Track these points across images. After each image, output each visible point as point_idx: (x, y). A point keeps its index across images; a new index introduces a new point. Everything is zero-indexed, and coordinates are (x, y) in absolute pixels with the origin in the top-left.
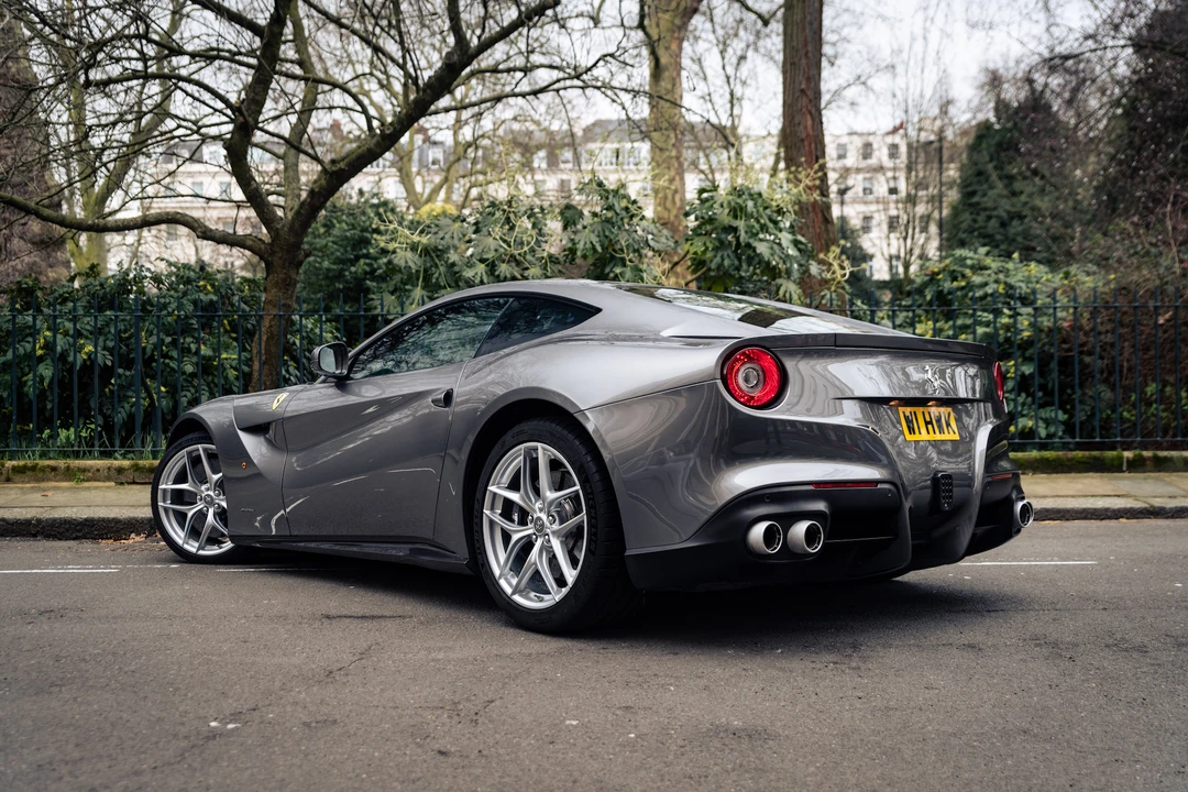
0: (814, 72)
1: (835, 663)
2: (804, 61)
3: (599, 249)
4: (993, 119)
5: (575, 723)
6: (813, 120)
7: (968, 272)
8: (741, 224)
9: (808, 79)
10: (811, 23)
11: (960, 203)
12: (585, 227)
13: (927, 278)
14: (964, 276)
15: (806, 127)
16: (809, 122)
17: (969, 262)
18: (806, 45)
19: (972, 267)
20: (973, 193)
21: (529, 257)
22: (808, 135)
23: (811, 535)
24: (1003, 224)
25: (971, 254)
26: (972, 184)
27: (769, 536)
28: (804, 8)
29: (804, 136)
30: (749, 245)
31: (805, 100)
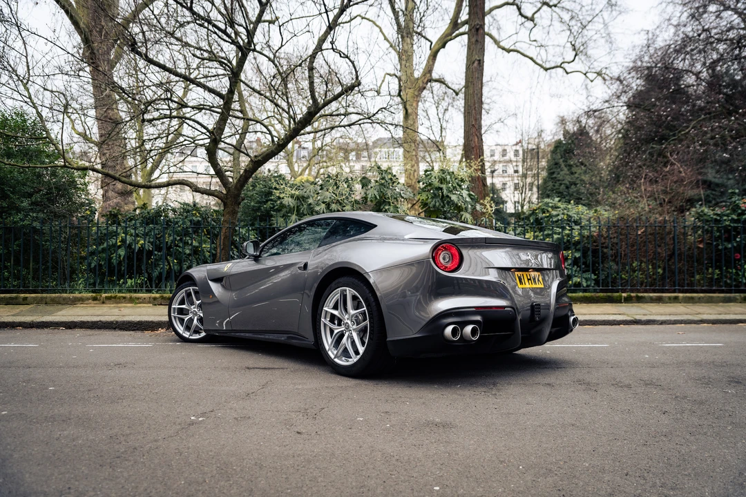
0: (478, 116)
1: (485, 392)
2: (474, 111)
3: (378, 197)
4: (562, 139)
5: (361, 419)
6: (478, 138)
7: (550, 209)
8: (444, 186)
9: (476, 120)
10: (477, 95)
11: (547, 177)
12: (371, 187)
13: (531, 212)
14: (548, 211)
15: (475, 142)
16: (476, 140)
17: (550, 205)
18: (474, 104)
19: (552, 207)
20: (553, 173)
21: (345, 201)
22: (476, 146)
23: (474, 332)
24: (567, 188)
25: (552, 201)
26: (553, 168)
27: (454, 332)
28: (474, 87)
29: (473, 146)
30: (448, 196)
31: (474, 130)
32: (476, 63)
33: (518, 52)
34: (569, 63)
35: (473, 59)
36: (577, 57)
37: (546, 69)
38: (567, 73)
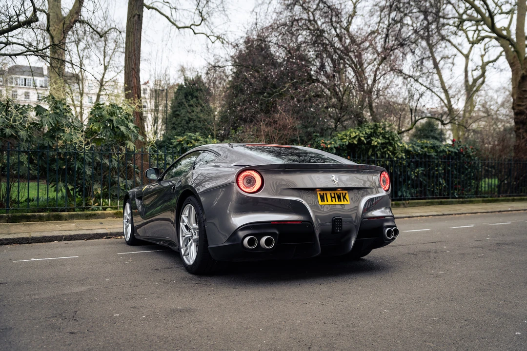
0: (137, 62)
2: (134, 57)
3: (53, 125)
4: (183, 84)
6: (137, 80)
7: (193, 141)
8: (114, 118)
9: (135, 64)
10: (137, 43)
12: (46, 116)
13: (178, 143)
14: (191, 143)
15: (134, 83)
16: (135, 81)
17: (193, 138)
18: (134, 51)
19: (194, 140)
21: (19, 126)
22: (135, 86)
25: (193, 135)
28: (134, 37)
29: (133, 86)
30: (117, 127)
31: (134, 72)
32: (136, 17)
33: (156, 10)
34: (197, 26)
35: (134, 13)
36: (203, 22)
37: (179, 28)
38: (195, 34)
